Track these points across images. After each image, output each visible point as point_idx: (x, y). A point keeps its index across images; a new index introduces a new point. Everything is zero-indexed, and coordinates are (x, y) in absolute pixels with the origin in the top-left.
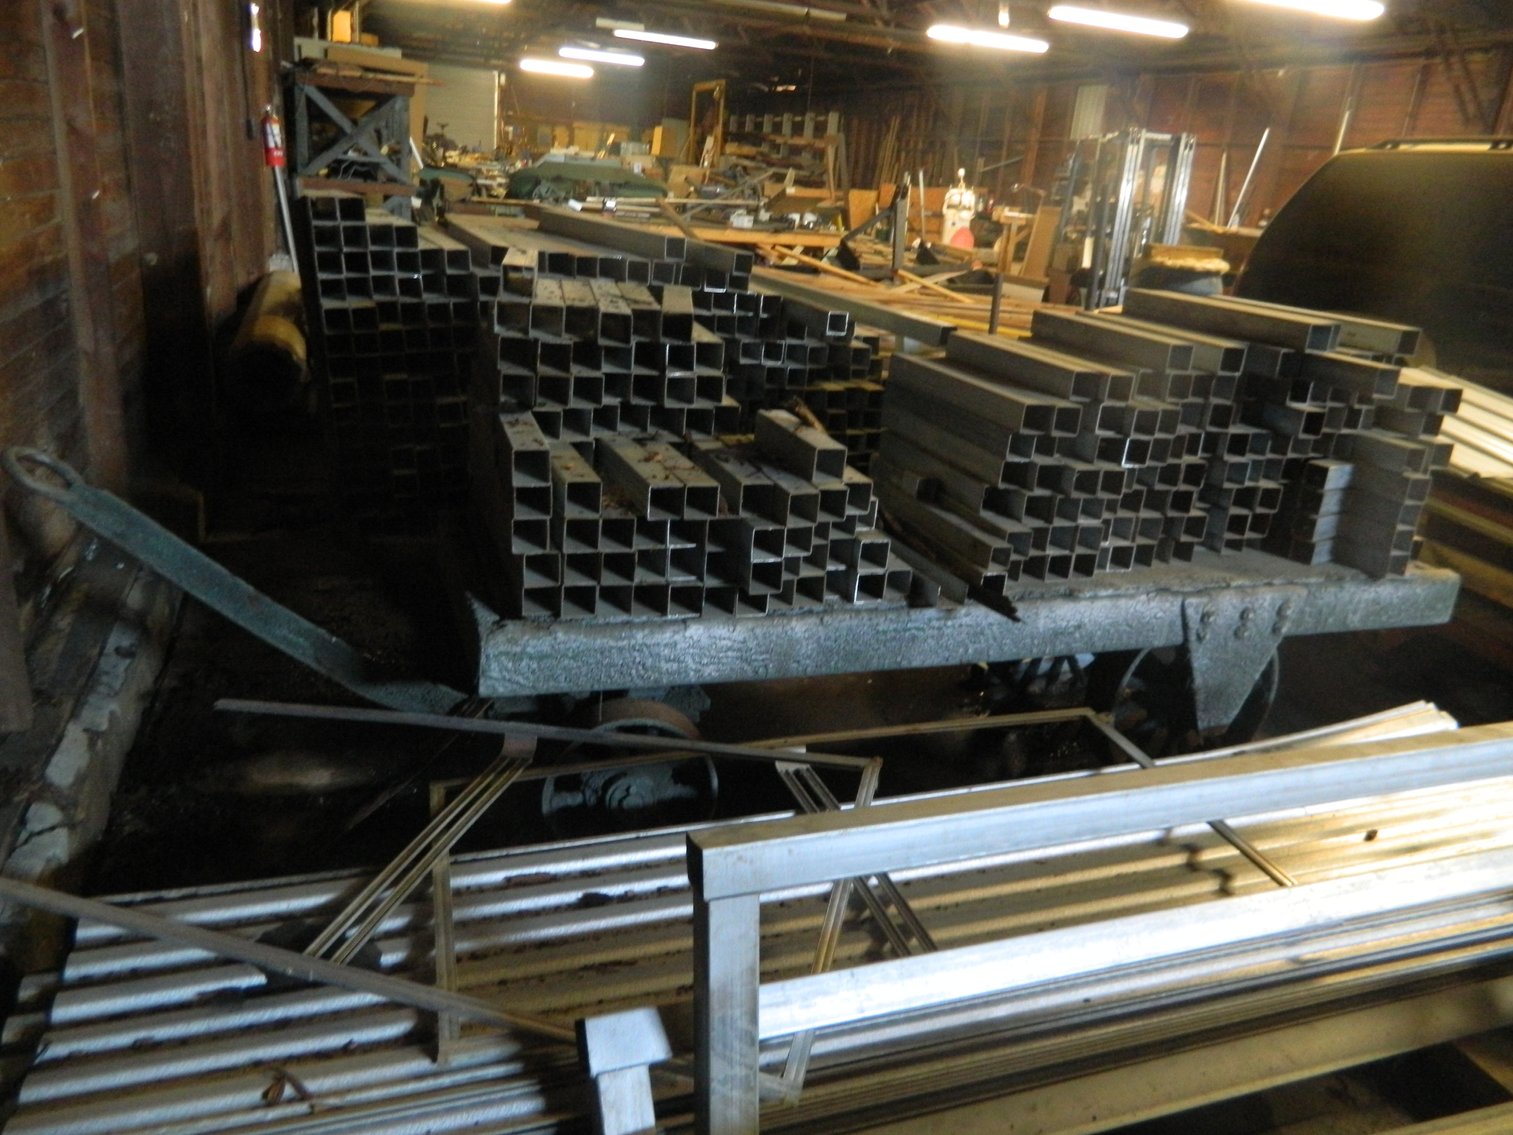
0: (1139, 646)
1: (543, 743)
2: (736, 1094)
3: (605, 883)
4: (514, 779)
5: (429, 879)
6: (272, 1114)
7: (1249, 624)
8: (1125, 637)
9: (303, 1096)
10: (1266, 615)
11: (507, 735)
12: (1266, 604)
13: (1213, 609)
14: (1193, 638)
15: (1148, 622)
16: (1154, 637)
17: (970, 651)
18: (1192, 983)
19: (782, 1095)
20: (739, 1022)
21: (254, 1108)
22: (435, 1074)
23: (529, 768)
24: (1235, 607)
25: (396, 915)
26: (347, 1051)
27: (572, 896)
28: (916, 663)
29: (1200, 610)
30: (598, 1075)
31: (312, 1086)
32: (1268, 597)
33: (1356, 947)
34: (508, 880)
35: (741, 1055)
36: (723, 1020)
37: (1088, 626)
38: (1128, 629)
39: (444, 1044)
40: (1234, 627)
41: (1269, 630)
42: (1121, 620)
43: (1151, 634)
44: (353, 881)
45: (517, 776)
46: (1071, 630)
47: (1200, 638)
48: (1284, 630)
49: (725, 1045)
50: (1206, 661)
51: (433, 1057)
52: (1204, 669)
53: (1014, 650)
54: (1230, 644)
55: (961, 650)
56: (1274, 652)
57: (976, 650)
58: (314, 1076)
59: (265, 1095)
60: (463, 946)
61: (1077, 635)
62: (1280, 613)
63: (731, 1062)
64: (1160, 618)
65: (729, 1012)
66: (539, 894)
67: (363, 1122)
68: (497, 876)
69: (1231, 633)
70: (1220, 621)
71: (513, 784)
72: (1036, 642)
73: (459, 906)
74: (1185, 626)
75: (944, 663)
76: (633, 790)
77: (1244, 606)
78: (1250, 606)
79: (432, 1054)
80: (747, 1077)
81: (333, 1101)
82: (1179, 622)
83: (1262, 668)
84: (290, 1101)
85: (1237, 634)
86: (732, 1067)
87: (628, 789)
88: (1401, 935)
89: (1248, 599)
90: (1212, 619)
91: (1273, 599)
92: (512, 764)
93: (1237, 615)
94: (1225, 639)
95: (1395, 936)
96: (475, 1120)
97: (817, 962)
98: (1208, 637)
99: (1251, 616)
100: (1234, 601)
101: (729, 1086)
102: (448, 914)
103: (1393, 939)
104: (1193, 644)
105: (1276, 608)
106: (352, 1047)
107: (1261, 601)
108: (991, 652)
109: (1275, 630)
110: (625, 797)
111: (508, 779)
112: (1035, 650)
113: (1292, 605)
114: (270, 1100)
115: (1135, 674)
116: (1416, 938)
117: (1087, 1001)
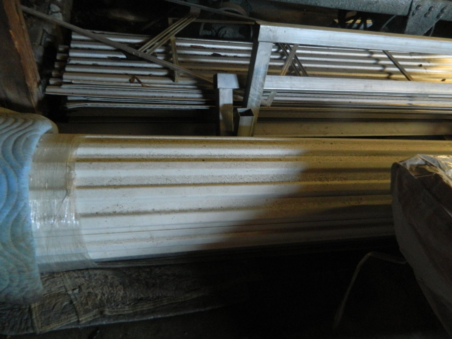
0: (393, 14)
1: (202, 11)
2: (255, 99)
3: (219, 52)
4: (193, 21)
5: (169, 41)
6: (132, 85)
7: (431, 12)
8: (390, 9)
9: (139, 82)
10: (437, 10)
11: (191, 7)
12: (439, 6)
13: (422, 4)
14: (411, 14)
15: (399, 5)
16: (399, 11)
17: (340, 4)
18: (380, 104)
19: (266, 104)
20: (260, 80)
21: (127, 82)
22: (174, 85)
23: (197, 18)
24: (429, 5)
25: (160, 48)
26: (150, 75)
27: (210, 53)
28: (322, 5)
29: (417, 4)
30: (219, 88)
31: (142, 80)
32: (441, 4)
33: (428, 105)
34: (192, 46)
35: (259, 89)
36: (256, 78)
37: (379, 3)
38: (392, 7)
39: (177, 78)
40: (426, 13)
41: (436, 16)
42: (391, 2)
43: (398, 10)
44: (147, 38)
45: (194, 20)
46: (374, 3)
47: (413, 14)
48: (441, 17)
49: (255, 85)
50: (412, 23)
51: (174, 81)
52: (410, 26)
53: (354, 7)
54: (422, 18)
55: (337, 3)
56: (434, 25)
57: (341, 5)
58: (142, 79)
59: (130, 80)
60: (180, 59)
61: (375, 5)
62: (442, 11)
63: (255, 90)
64: (403, 4)
65: (258, 76)
66: (200, 51)
67: (156, 90)
68: (189, 45)
69: (424, 14)
70: (422, 10)
71: (192, 22)
72: (361, 5)
73: (178, 49)
74: (410, 9)
75: (331, 7)
76: (227, 32)
77: (432, 5)
78: (434, 6)
79: (173, 79)
80: (259, 95)
81: (147, 85)
82: (409, 7)
83: (429, 29)
84: (136, 83)
85: (425, 16)
86: (256, 92)
87: (225, 32)
88: (442, 104)
89: (434, 3)
90: (420, 8)
91: (442, 5)
92: (193, 16)
93: (428, 8)
94: (421, 16)
95: (441, 104)
96: (185, 96)
97: (281, 73)
98: (416, 14)
99: (433, 9)
100: (429, 3)
101: (254, 96)
102: (175, 51)
103: (439, 105)
104: (410, 16)
105: (442, 8)
106: (151, 75)
107: (438, 5)
108: (346, 6)
109: (438, 16)
110: (224, 34)
111: (191, 20)
112: (360, 8)
113: (447, 8)
114: (131, 81)
115: (387, 25)
116: (446, 106)
117: (350, 102)
